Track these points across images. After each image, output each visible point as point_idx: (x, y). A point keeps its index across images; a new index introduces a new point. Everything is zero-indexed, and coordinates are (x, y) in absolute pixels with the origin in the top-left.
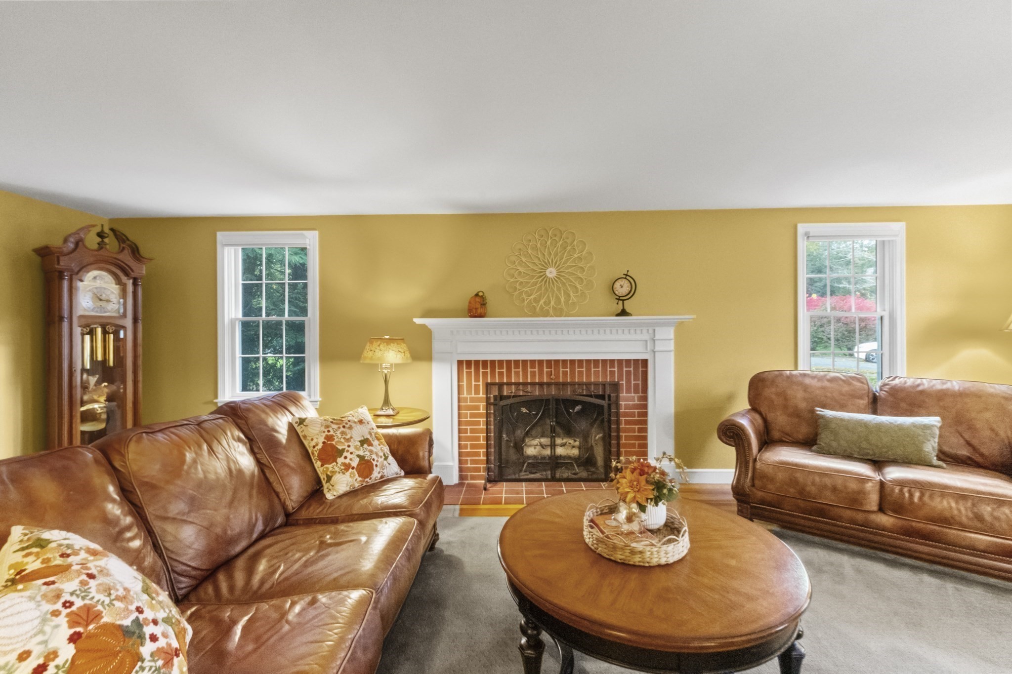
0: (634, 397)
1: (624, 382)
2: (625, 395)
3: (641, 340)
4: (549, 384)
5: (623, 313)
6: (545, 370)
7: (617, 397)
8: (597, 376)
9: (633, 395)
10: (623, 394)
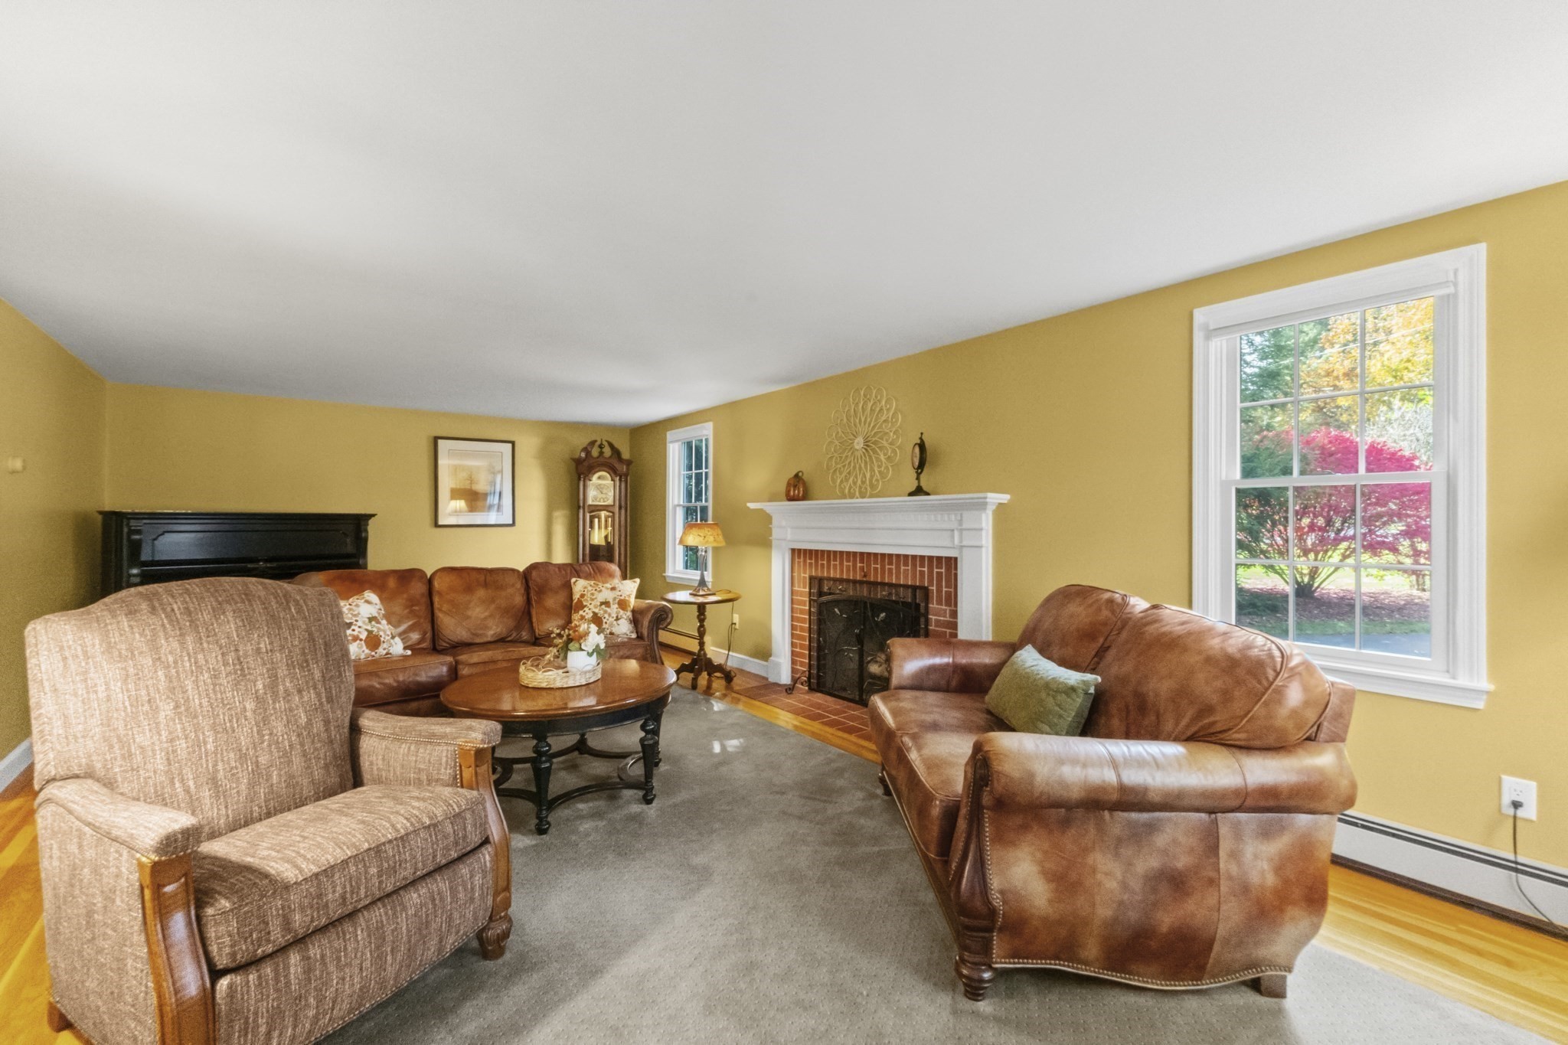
0: (945, 610)
1: (934, 588)
2: (935, 606)
3: (946, 530)
4: (861, 582)
5: (919, 491)
6: (859, 565)
7: (927, 608)
8: (905, 577)
9: (944, 607)
10: (934, 606)
